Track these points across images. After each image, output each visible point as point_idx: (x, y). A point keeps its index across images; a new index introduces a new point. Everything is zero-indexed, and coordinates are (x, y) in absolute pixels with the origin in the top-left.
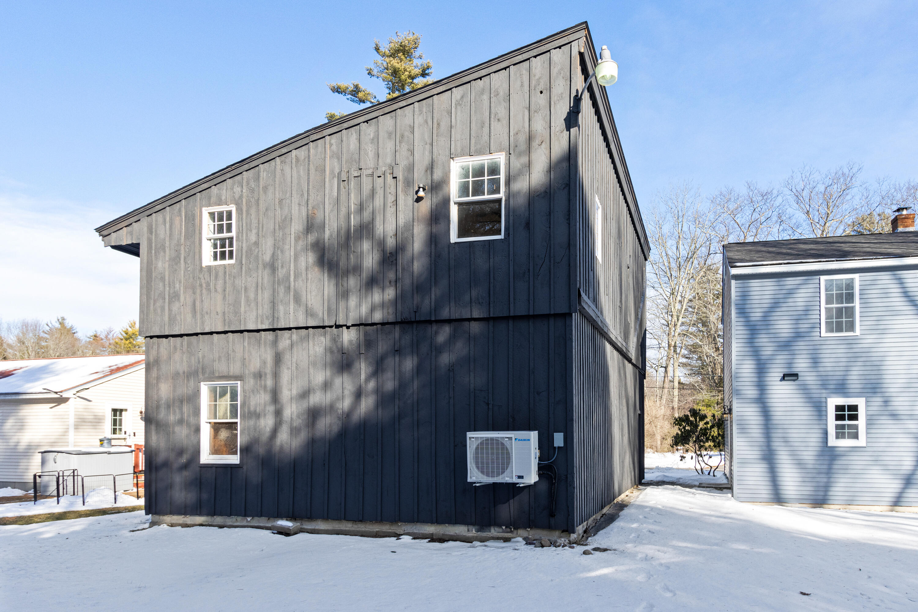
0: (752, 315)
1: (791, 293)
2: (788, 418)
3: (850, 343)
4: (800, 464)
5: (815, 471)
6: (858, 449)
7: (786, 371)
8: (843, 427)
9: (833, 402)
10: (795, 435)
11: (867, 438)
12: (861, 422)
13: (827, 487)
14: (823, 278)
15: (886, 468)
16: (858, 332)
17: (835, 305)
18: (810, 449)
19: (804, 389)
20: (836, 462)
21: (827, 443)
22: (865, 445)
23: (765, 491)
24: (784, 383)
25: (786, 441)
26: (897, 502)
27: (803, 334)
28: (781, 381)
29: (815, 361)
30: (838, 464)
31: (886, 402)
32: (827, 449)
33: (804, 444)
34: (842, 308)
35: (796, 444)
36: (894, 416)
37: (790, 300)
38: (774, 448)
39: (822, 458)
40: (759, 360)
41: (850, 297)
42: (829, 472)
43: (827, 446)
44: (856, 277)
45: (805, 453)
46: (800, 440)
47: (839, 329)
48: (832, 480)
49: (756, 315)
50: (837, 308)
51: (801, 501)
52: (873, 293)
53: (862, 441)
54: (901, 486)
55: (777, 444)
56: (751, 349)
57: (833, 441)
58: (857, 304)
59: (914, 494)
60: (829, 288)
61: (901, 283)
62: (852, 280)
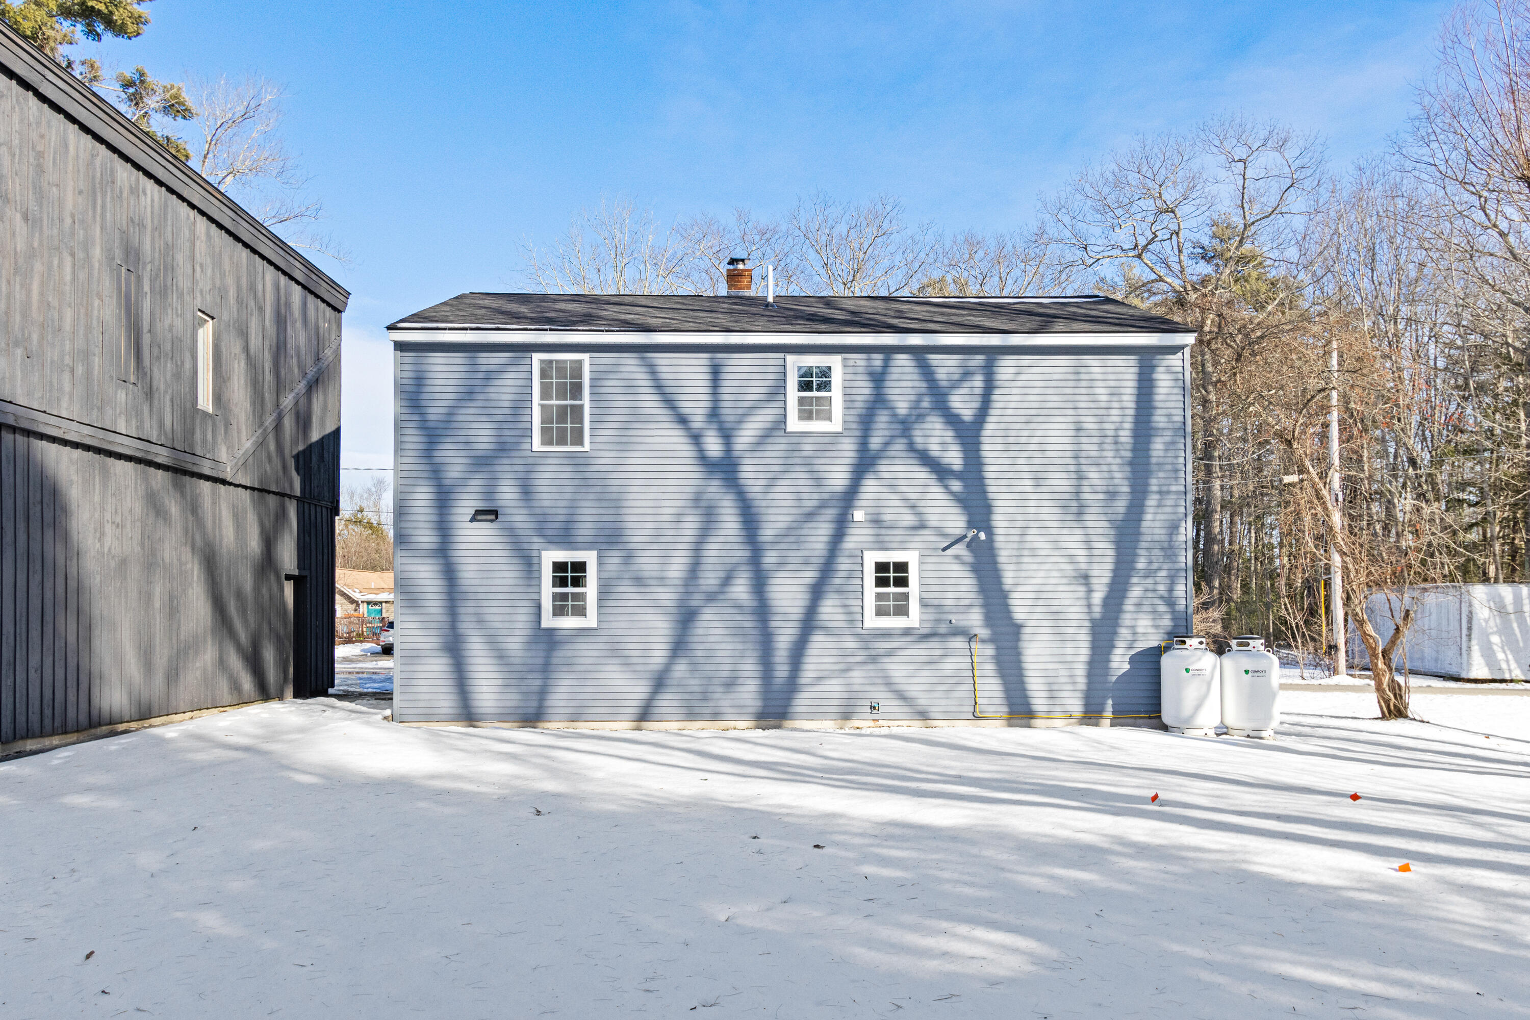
0: (430, 410)
1: (489, 377)
2: (485, 582)
3: (578, 462)
4: (500, 656)
5: (524, 668)
6: (586, 633)
7: (481, 505)
8: (564, 596)
9: (550, 556)
10: (495, 611)
11: (599, 614)
12: (591, 589)
13: (543, 693)
14: (537, 357)
15: (627, 664)
16: (587, 447)
17: (554, 402)
18: (518, 632)
19: (512, 535)
20: (556, 654)
21: (539, 622)
22: (595, 626)
23: (446, 702)
24: (475, 524)
25: (480, 621)
26: (644, 715)
27: (508, 447)
28: (471, 521)
29: (527, 491)
30: (559, 656)
31: (629, 558)
32: (541, 633)
33: (507, 625)
34: (566, 406)
35: (497, 625)
36: (639, 581)
37: (492, 390)
38: (462, 631)
39: (534, 647)
40: (440, 486)
41: (577, 390)
42: (546, 669)
43: (539, 628)
44: (585, 357)
45: (509, 639)
46: (500, 618)
47: (562, 441)
48: (552, 682)
49: (435, 412)
50: (558, 406)
51: (502, 717)
52: (611, 385)
53: (591, 620)
54: (648, 689)
55: (467, 626)
56: (428, 468)
57: (548, 621)
58: (586, 401)
59: (667, 701)
60: (544, 374)
61: (653, 372)
62: (580, 362)
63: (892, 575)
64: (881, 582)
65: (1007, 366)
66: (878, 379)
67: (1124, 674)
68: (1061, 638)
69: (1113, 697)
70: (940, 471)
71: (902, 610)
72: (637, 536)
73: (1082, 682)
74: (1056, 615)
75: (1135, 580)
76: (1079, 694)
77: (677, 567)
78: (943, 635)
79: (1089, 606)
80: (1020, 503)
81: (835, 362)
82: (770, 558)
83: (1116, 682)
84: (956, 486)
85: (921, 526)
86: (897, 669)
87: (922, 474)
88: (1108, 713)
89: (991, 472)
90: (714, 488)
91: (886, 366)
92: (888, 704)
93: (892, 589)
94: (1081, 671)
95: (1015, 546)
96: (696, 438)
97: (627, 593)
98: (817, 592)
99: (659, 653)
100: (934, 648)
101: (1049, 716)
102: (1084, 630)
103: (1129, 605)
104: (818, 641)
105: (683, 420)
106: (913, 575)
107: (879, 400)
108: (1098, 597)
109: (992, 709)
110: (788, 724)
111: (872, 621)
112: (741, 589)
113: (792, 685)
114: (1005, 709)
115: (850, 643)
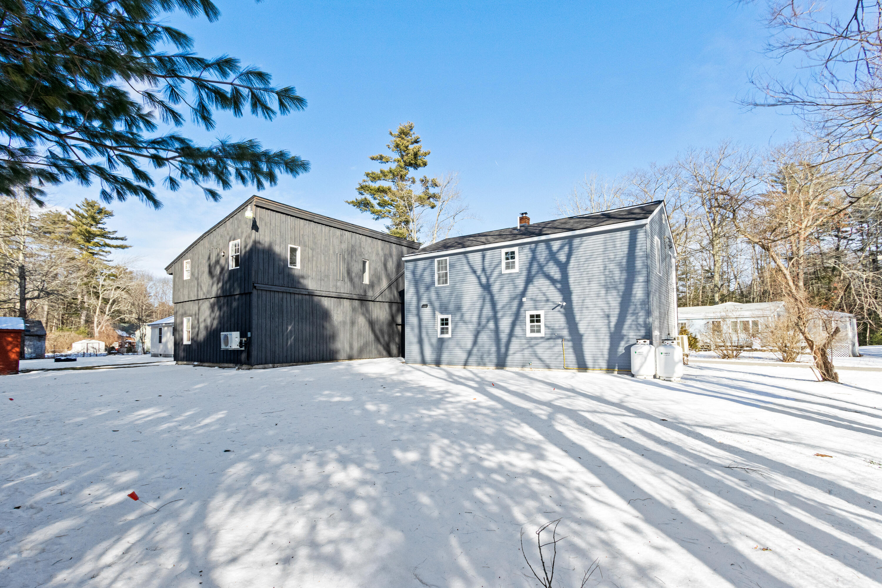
4: (431, 345)
5: (436, 349)
6: (449, 339)
8: (443, 328)
9: (440, 317)
11: (452, 334)
12: (450, 326)
13: (440, 356)
14: (436, 260)
15: (461, 348)
16: (449, 284)
17: (440, 272)
18: (433, 338)
21: (438, 336)
22: (451, 337)
23: (419, 358)
26: (466, 364)
30: (443, 346)
31: (462, 316)
34: (444, 272)
39: (437, 343)
41: (446, 268)
42: (441, 350)
43: (438, 338)
44: (448, 258)
47: (443, 283)
48: (442, 353)
50: (442, 273)
51: (431, 363)
52: (455, 265)
53: (450, 335)
54: (467, 356)
55: (424, 335)
57: (440, 335)
58: (448, 271)
59: (472, 359)
60: (439, 264)
61: (468, 260)
62: (446, 260)
63: (535, 319)
64: (532, 321)
65: (576, 241)
66: (533, 251)
67: (622, 354)
68: (598, 340)
69: (618, 363)
70: (553, 281)
71: (539, 331)
72: (465, 309)
73: (606, 356)
74: (596, 331)
75: (628, 317)
76: (605, 361)
77: (475, 319)
78: (554, 339)
79: (609, 328)
80: (583, 291)
81: (516, 249)
82: (499, 315)
83: (619, 357)
84: (559, 286)
85: (547, 300)
86: (539, 350)
87: (547, 282)
88: (617, 369)
89: (571, 280)
90: (486, 293)
91: (536, 248)
92: (536, 362)
93: (536, 324)
94: (606, 352)
95: (580, 307)
96: (479, 278)
97: (462, 327)
98: (513, 325)
99: (469, 345)
100: (551, 343)
101: (594, 368)
102: (607, 337)
103: (626, 326)
104: (514, 340)
105: (474, 272)
106: (542, 318)
107: (534, 258)
108: (613, 324)
109: (571, 366)
110: (505, 368)
111: (529, 334)
112: (491, 325)
113: (506, 354)
114: (577, 366)
115: (524, 341)
